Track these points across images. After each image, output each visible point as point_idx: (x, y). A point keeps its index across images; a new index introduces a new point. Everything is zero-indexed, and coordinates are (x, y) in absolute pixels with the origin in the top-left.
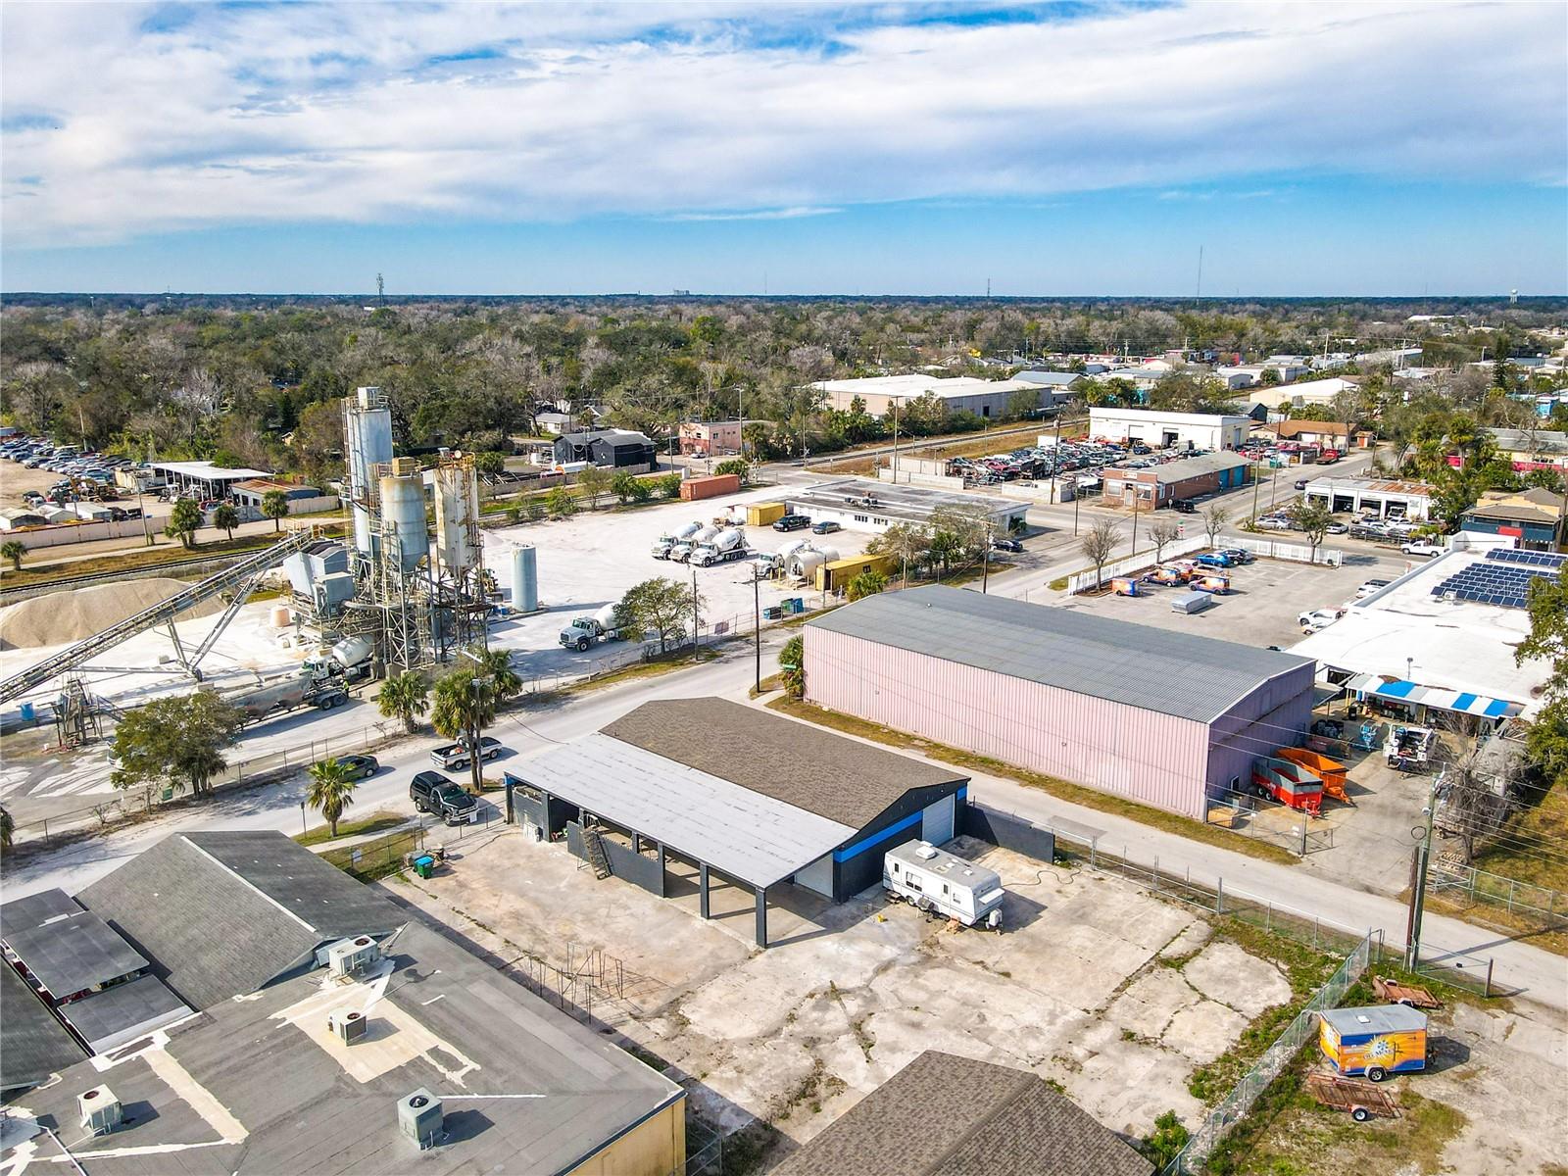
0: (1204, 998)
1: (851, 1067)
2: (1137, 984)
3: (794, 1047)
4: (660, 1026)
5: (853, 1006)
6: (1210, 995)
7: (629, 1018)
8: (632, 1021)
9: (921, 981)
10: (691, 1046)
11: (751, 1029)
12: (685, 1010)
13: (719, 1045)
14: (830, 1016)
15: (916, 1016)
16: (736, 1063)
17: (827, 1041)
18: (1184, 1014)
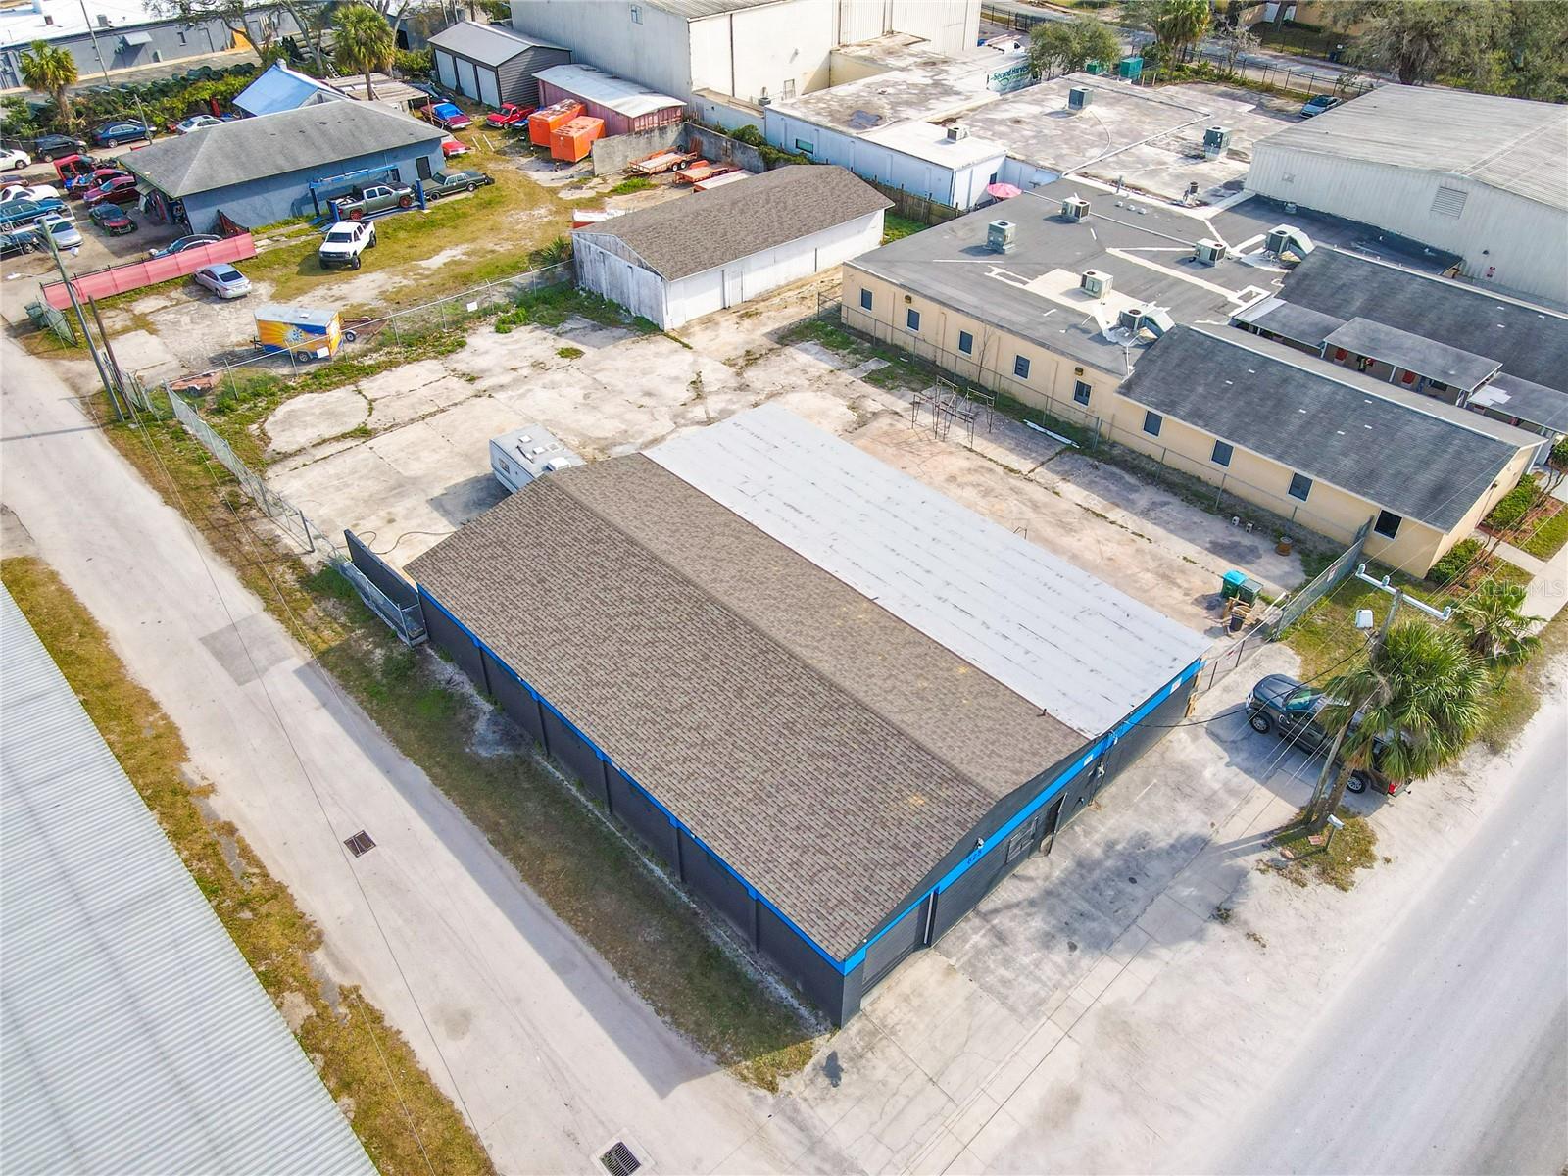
0: (371, 402)
1: (714, 371)
2: (421, 413)
3: (758, 385)
4: (872, 406)
5: (698, 412)
6: (364, 403)
7: (902, 413)
8: (898, 410)
9: (624, 427)
10: (845, 391)
11: (793, 398)
12: (852, 416)
13: (819, 389)
14: (721, 405)
15: (645, 401)
16: (807, 376)
17: (729, 388)
18: (404, 389)
